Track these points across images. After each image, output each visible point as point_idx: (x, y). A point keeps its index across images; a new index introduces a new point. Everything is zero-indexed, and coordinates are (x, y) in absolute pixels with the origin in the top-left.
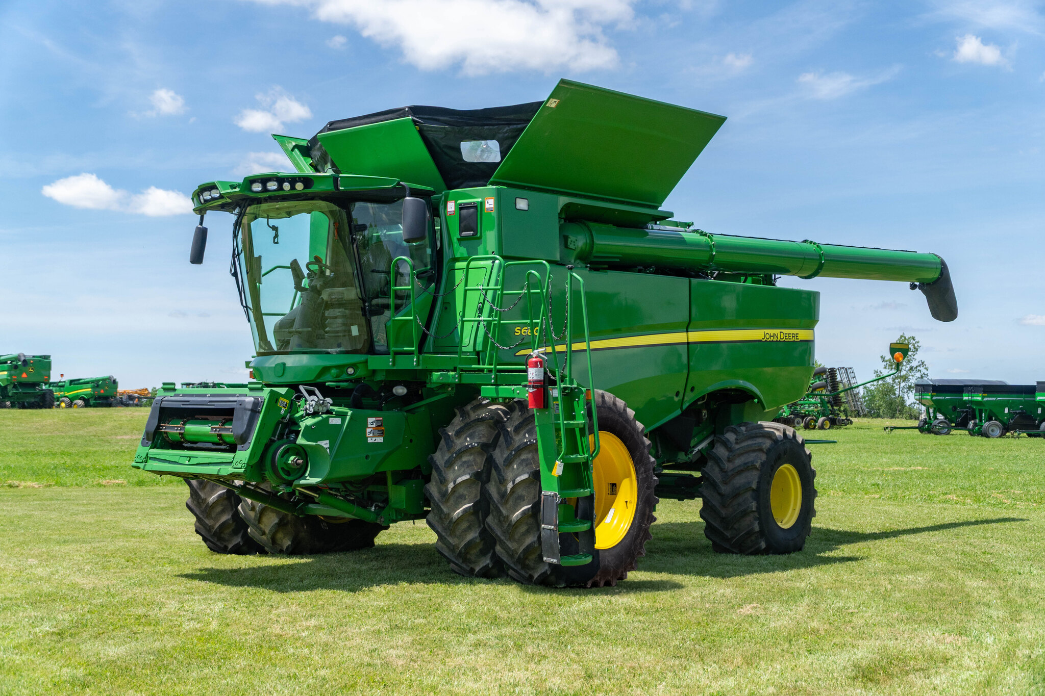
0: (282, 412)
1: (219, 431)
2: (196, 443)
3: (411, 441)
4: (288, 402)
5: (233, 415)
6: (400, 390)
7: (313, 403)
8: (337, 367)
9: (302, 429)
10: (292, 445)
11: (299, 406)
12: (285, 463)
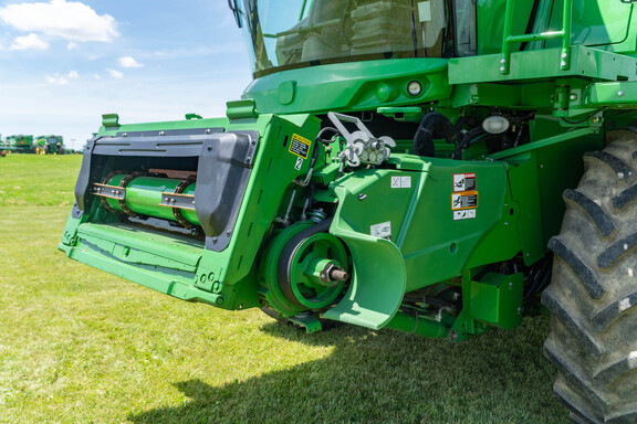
0: (299, 164)
1: (175, 201)
2: (145, 217)
3: (512, 212)
4: (309, 143)
5: (196, 170)
6: (495, 125)
7: (360, 146)
8: (388, 81)
9: (341, 199)
10: (321, 236)
11: (329, 152)
12: (305, 274)
